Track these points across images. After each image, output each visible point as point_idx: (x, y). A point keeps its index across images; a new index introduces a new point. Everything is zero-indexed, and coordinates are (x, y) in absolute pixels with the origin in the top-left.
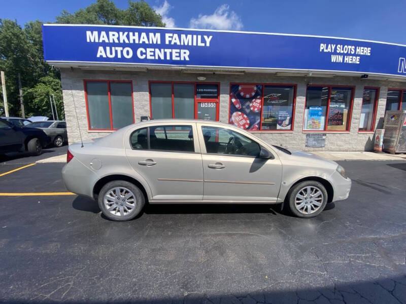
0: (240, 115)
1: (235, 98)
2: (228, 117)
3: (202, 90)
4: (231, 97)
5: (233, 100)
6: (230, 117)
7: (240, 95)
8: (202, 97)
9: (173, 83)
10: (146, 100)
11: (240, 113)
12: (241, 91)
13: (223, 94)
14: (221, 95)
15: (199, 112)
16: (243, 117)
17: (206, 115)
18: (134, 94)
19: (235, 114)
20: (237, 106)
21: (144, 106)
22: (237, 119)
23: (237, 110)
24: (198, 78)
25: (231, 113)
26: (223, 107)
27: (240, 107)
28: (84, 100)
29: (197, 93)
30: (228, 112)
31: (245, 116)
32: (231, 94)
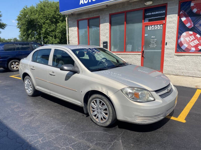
0: (191, 35)
1: (186, 17)
2: (175, 38)
3: (150, 14)
4: (180, 16)
5: (183, 19)
6: (178, 38)
7: (192, 13)
8: (150, 20)
9: (126, 13)
10: (107, 29)
11: (191, 33)
12: (193, 7)
13: (170, 14)
14: (168, 16)
15: (146, 35)
16: (195, 36)
17: (152, 37)
18: (101, 25)
19: (184, 34)
20: (188, 25)
21: (106, 34)
22: (187, 39)
23: (188, 29)
24: (145, 4)
25: (179, 34)
26: (170, 28)
27: (191, 26)
28: (77, 33)
29: (145, 17)
30: (176, 33)
31: (198, 36)
32: (181, 12)
